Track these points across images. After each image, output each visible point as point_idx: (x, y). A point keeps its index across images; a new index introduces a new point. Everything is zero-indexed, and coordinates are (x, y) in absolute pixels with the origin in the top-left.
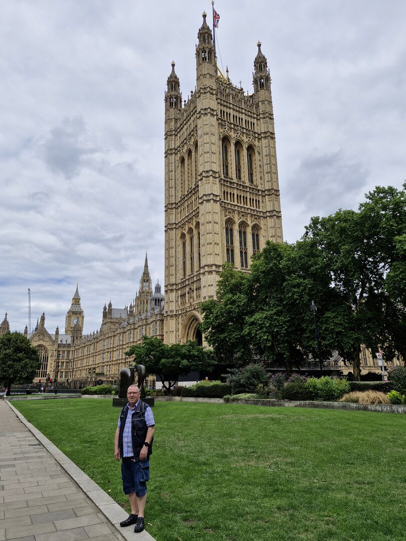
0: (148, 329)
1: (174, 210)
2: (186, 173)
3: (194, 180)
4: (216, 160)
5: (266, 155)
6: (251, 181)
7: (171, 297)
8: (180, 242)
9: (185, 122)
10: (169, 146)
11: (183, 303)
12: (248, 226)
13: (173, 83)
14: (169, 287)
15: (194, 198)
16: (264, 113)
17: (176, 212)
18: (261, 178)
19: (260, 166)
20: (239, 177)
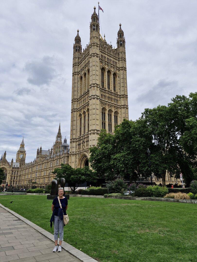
0: (60, 161)
1: (76, 102)
2: (83, 84)
3: (87, 88)
4: (98, 79)
5: (122, 78)
6: (115, 90)
7: (73, 145)
8: (79, 118)
9: (83, 59)
10: (75, 71)
11: (79, 148)
12: (113, 112)
13: (78, 40)
14: (72, 140)
15: (86, 96)
16: (121, 58)
17: (77, 103)
18: (119, 89)
19: (119, 83)
20: (109, 88)
